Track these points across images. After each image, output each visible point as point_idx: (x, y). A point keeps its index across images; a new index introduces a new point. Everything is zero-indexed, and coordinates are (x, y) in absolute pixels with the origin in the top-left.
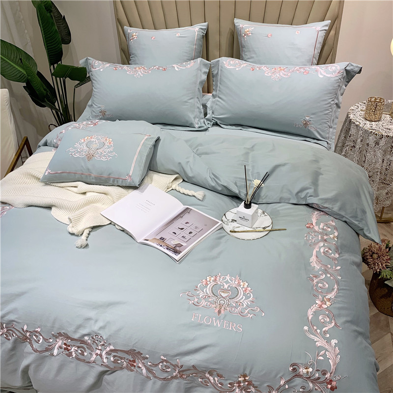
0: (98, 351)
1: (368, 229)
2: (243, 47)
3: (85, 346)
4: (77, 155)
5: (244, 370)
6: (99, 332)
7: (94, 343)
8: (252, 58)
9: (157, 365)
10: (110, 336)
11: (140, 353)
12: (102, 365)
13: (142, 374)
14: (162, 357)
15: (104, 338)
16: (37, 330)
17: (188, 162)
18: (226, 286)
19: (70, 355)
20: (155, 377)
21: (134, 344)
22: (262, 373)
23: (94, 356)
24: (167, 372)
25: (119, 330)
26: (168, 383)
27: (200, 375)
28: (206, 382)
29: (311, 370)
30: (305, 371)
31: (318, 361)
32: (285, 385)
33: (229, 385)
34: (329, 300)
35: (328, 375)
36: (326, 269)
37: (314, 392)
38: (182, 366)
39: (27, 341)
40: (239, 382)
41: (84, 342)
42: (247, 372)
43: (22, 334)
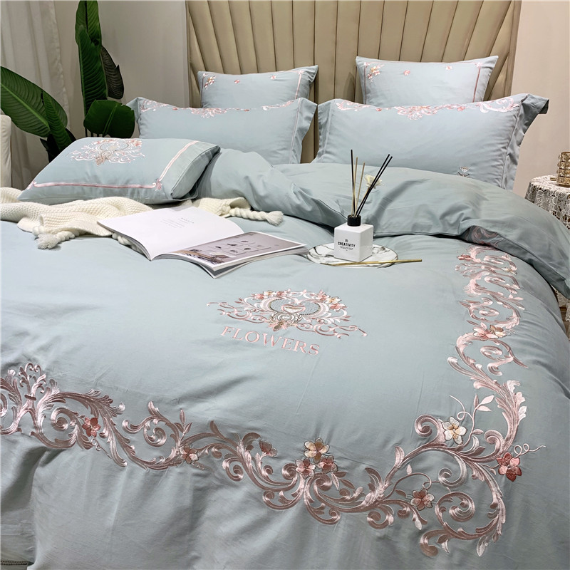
0: (29, 403)
3: (6, 393)
4: (81, 159)
5: (318, 431)
6: (36, 357)
7: (24, 385)
9: (139, 428)
10: (55, 362)
11: (107, 401)
12: (33, 433)
13: (107, 453)
14: (151, 406)
15: (43, 368)
17: (261, 176)
18: (297, 302)
20: (134, 459)
21: (97, 380)
22: (356, 437)
23: (22, 413)
24: (157, 446)
25: (76, 350)
26: (161, 475)
27: (224, 452)
28: (237, 470)
29: (462, 431)
30: (449, 434)
31: (478, 415)
32: (404, 465)
33: (285, 472)
34: (501, 330)
35: (500, 443)
36: (495, 297)
37: (471, 483)
38: (189, 428)
40: (305, 463)
41: (5, 383)
42: (324, 435)
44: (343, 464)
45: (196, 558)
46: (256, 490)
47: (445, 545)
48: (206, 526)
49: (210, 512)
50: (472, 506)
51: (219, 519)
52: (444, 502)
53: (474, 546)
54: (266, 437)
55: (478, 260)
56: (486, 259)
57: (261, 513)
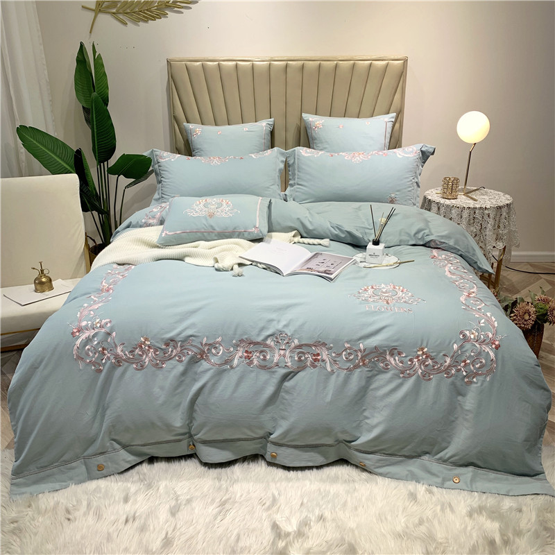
0: (282, 352)
2: (314, 139)
3: (267, 350)
4: (196, 215)
5: (422, 343)
6: (283, 329)
7: (278, 344)
8: (325, 148)
9: (341, 354)
10: (295, 331)
11: (324, 344)
12: (286, 366)
13: (325, 368)
14: (347, 345)
15: (289, 334)
16: (217, 340)
18: (384, 290)
19: (251, 362)
20: (339, 368)
21: (319, 336)
22: (438, 343)
23: (278, 358)
24: (350, 360)
26: (351, 374)
27: (381, 358)
28: (387, 365)
29: (477, 334)
30: (472, 336)
31: (481, 327)
32: (458, 350)
33: (409, 363)
34: (473, 292)
35: (490, 335)
36: (462, 278)
37: (482, 353)
38: (365, 350)
39: (203, 359)
40: (418, 357)
41: (267, 345)
42: (425, 344)
43: (199, 348)
44: (433, 354)
45: (365, 410)
46: (397, 371)
47: (475, 380)
48: (370, 393)
49: (372, 387)
50: (484, 361)
51: (377, 389)
52: (473, 363)
53: (485, 377)
54: (400, 349)
55: (440, 257)
56: (443, 256)
57: (400, 381)
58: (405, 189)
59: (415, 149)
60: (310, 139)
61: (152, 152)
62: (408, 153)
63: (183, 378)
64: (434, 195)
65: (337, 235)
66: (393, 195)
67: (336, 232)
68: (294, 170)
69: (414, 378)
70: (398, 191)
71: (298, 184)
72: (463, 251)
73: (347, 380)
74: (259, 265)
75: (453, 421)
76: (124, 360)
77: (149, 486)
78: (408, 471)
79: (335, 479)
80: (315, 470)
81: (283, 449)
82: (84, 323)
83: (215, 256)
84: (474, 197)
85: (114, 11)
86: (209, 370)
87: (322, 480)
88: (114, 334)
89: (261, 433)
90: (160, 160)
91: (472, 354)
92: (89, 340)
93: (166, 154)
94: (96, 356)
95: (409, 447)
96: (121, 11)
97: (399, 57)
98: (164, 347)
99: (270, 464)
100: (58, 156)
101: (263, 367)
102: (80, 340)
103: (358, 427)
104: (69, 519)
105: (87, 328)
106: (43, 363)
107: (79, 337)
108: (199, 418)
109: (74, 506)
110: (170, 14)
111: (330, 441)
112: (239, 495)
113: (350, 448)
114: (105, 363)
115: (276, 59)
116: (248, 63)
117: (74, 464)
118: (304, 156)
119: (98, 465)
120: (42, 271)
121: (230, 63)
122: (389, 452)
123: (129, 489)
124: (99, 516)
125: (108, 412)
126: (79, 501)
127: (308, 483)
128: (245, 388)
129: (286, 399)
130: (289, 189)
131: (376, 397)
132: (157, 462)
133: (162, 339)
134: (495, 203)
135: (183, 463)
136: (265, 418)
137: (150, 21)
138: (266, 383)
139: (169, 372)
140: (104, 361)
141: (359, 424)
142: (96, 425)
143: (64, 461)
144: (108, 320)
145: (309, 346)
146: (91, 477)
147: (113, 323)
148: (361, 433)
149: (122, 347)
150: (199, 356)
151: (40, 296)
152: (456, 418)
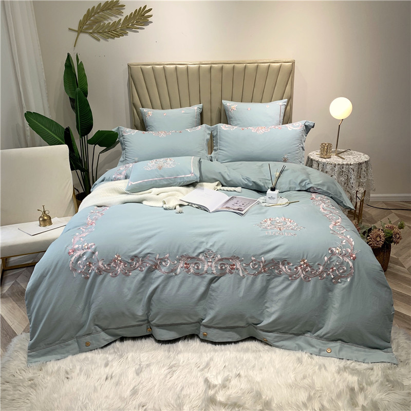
0: (210, 264)
1: (345, 203)
2: (231, 118)
3: (200, 262)
5: (303, 256)
6: (210, 248)
7: (207, 258)
8: (238, 124)
9: (249, 265)
10: (218, 249)
11: (238, 258)
12: (212, 273)
13: (239, 274)
14: (253, 258)
15: (214, 252)
16: (166, 256)
18: (278, 221)
19: (189, 271)
20: (248, 274)
21: (234, 252)
22: (314, 256)
23: (207, 267)
24: (255, 268)
25: (224, 245)
26: (256, 278)
27: (276, 267)
28: (280, 271)
29: (340, 250)
30: (337, 252)
31: (343, 245)
32: (328, 261)
33: (295, 270)
34: (339, 222)
35: (349, 251)
36: (331, 212)
37: (344, 263)
38: (265, 261)
39: (157, 269)
40: (301, 265)
41: (199, 259)
42: (305, 257)
43: (154, 262)
44: (311, 264)
45: (266, 302)
46: (287, 276)
47: (339, 280)
48: (269, 291)
49: (270, 287)
50: (345, 268)
51: (274, 288)
53: (347, 279)
54: (288, 260)
55: (317, 199)
56: (319, 198)
57: (289, 282)
58: (294, 152)
59: (301, 124)
60: (228, 118)
61: (118, 128)
62: (296, 127)
63: (143, 282)
64: (315, 155)
65: (246, 185)
66: (286, 156)
67: (246, 182)
68: (217, 139)
69: (298, 280)
70: (289, 153)
71: (220, 149)
72: (333, 194)
73: (253, 281)
74: (193, 205)
75: (326, 309)
76: (104, 270)
77: (121, 356)
78: (297, 344)
79: (247, 350)
80: (233, 344)
81: (211, 329)
82: (76, 246)
83: (164, 200)
84: (343, 157)
85: (91, 31)
86: (161, 276)
87: (238, 351)
88: (97, 253)
89: (196, 319)
90: (124, 134)
91: (337, 263)
92: (80, 257)
93: (128, 130)
94: (85, 268)
95: (296, 328)
96: (96, 31)
97: (289, 60)
98: (130, 261)
99: (203, 340)
100: (53, 132)
101: (197, 274)
102: (74, 258)
103: (262, 314)
104: (68, 378)
105: (78, 249)
106: (49, 273)
107: (73, 255)
108: (154, 309)
109: (71, 369)
110: (130, 33)
111: (242, 324)
112: (182, 361)
113: (256, 328)
114: (91, 273)
115: (204, 63)
116: (185, 66)
117: (70, 342)
118: (223, 130)
119: (86, 343)
120: (44, 212)
121: (172, 66)
122: (283, 331)
123: (107, 358)
124: (88, 376)
125: (93, 306)
126: (74, 367)
127: (228, 353)
128: (185, 289)
129: (213, 296)
130: (213, 152)
131: (273, 293)
132: (126, 340)
133: (129, 256)
134: (357, 161)
135: (143, 340)
136: (199, 309)
137: (116, 38)
138: (199, 284)
139: (134, 278)
140: (90, 271)
141: (262, 312)
142: (85, 315)
143: (63, 340)
144: (93, 244)
145: (228, 259)
146: (81, 351)
147: (96, 245)
148: (264, 318)
149: (102, 261)
150: (154, 267)
151: (43, 229)
152: (328, 307)
